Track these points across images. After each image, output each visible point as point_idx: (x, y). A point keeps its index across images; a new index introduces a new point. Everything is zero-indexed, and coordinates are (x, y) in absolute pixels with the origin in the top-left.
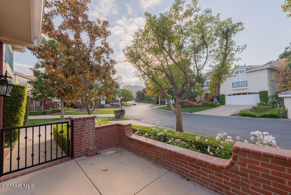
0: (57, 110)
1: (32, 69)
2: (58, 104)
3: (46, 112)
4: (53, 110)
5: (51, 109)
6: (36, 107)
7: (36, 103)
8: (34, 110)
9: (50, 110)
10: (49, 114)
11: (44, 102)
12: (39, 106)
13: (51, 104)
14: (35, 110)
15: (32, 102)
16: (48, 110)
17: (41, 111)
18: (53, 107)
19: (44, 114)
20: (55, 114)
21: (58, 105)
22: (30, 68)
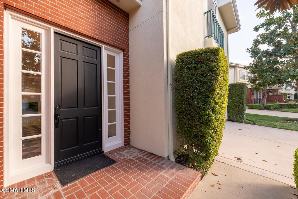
0: (287, 104)
1: (250, 49)
2: (288, 96)
3: (270, 106)
4: (281, 105)
5: (278, 103)
6: (257, 99)
7: (257, 94)
8: (255, 103)
9: (275, 104)
10: (275, 109)
11: (268, 93)
12: (261, 99)
13: (277, 95)
14: (257, 103)
15: (253, 94)
16: (273, 104)
17: (264, 104)
18: (281, 100)
19: (268, 108)
20: (284, 110)
21: (288, 98)
22: (247, 49)
